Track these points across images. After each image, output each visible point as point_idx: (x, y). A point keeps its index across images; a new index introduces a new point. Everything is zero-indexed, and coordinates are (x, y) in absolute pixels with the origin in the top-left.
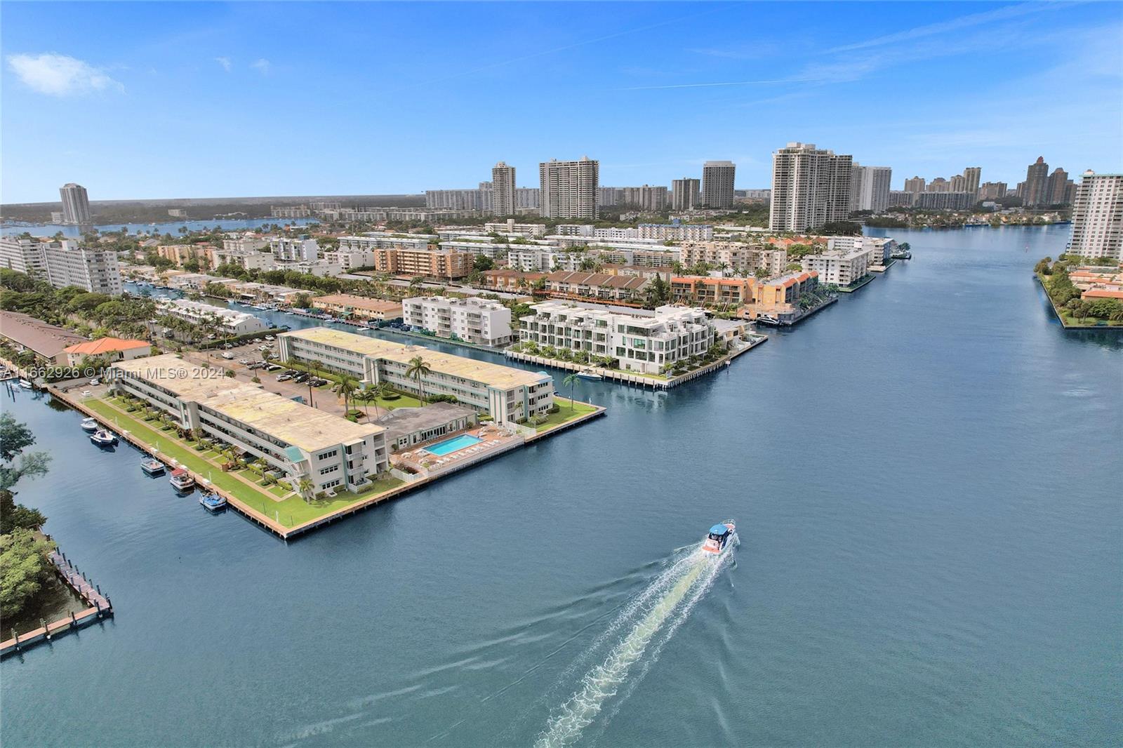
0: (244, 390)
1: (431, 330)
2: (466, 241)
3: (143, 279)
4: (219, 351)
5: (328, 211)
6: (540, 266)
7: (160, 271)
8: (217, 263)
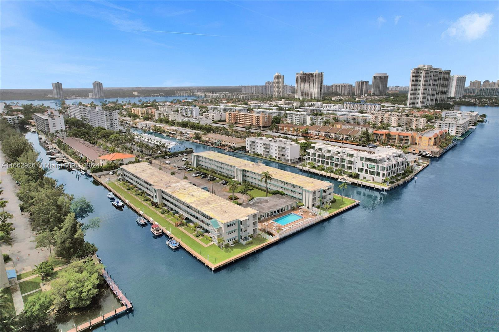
0: (183, 184)
1: (259, 153)
2: (265, 109)
3: (126, 123)
4: (163, 160)
5: (199, 94)
6: (303, 122)
7: (134, 120)
8: (157, 117)
